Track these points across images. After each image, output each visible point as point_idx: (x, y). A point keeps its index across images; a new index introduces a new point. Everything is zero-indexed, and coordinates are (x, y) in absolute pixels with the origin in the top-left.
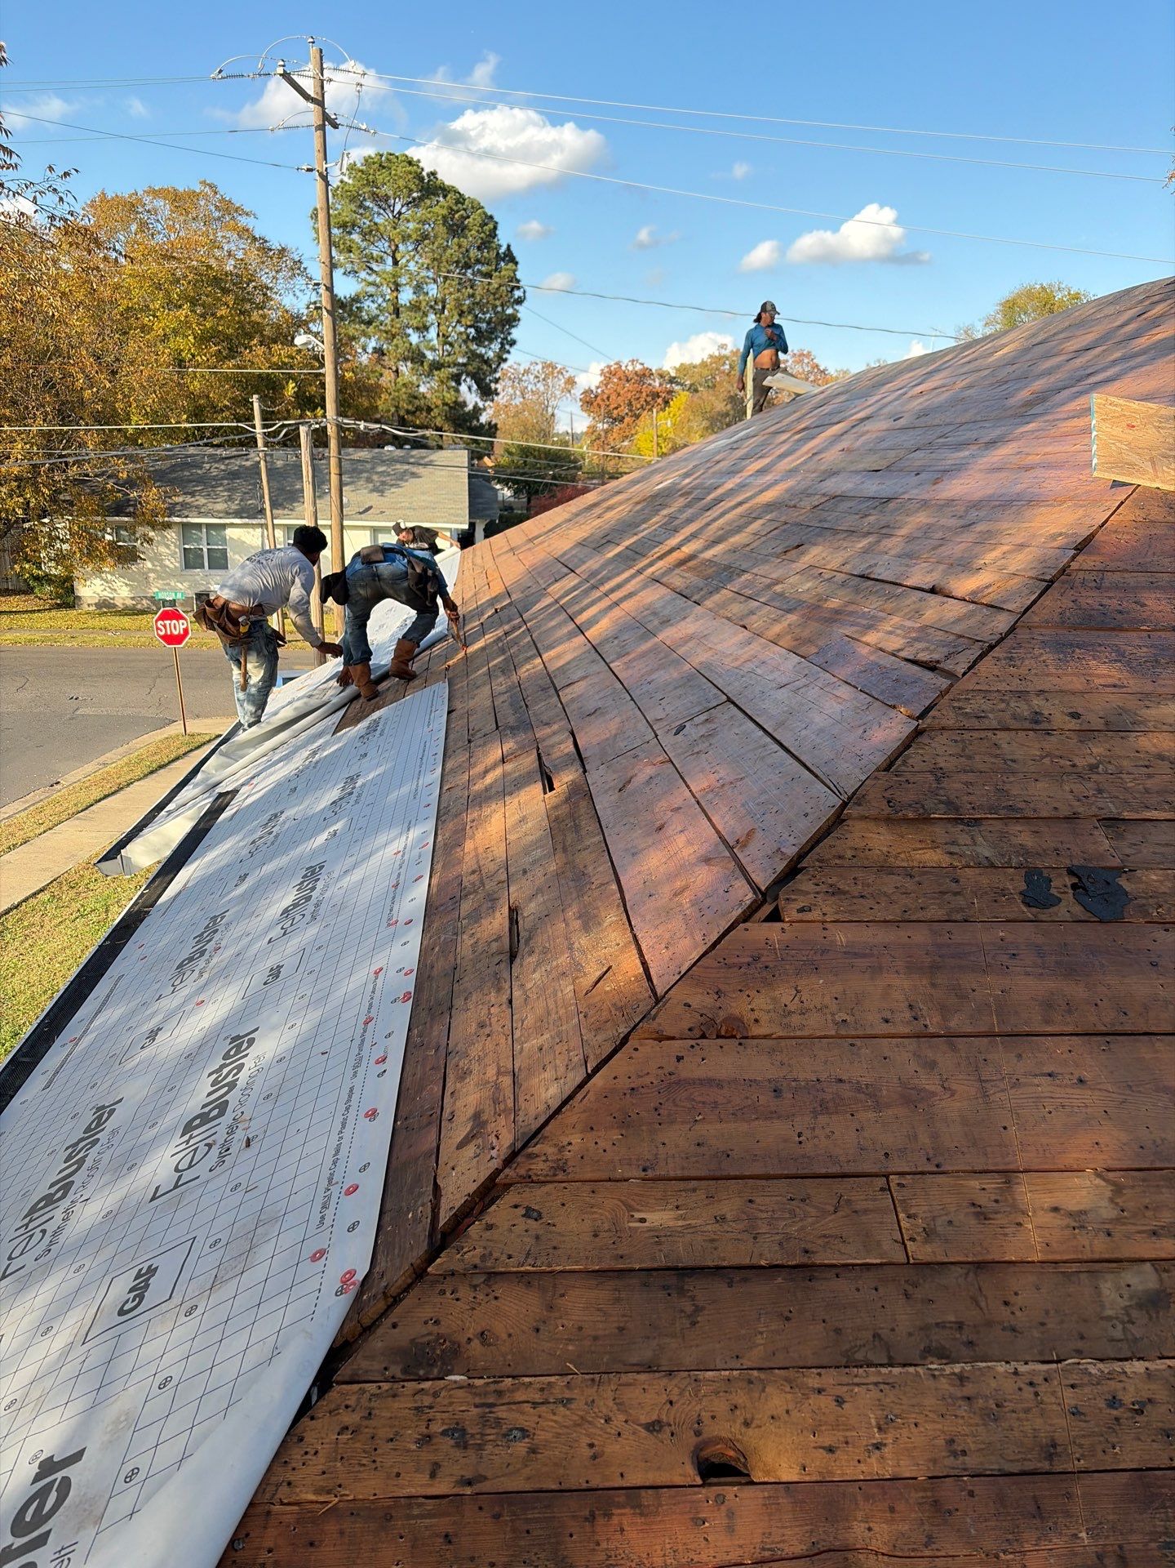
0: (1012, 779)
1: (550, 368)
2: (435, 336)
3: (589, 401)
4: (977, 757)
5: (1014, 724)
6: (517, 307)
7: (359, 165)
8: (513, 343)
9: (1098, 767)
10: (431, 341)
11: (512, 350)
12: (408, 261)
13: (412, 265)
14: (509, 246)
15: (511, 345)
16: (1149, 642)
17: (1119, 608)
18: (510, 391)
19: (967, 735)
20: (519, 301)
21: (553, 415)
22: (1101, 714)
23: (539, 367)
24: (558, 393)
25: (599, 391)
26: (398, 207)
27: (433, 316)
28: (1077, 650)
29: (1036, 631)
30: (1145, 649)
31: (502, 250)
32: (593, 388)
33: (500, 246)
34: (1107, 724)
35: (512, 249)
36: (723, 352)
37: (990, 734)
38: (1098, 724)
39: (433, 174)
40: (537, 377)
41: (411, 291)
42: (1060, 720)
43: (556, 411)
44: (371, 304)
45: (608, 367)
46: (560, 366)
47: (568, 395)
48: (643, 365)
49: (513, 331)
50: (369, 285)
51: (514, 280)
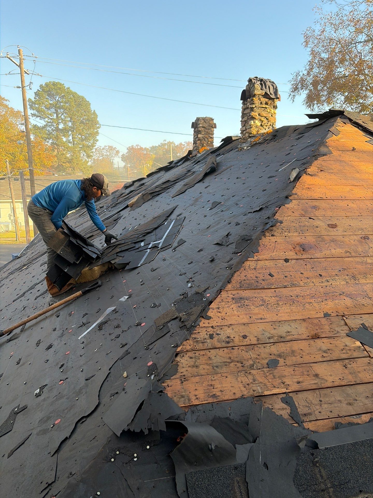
0: (215, 378)
1: (111, 148)
2: (71, 139)
3: (124, 158)
4: (201, 367)
5: (219, 345)
6: (98, 130)
7: (44, 85)
8: (97, 140)
9: (253, 366)
10: (70, 140)
11: (97, 143)
12: (61, 115)
13: (62, 116)
14: (94, 111)
15: (96, 141)
16: (275, 295)
17: (263, 278)
18: (98, 155)
19: (197, 353)
20: (99, 128)
21: (113, 162)
22: (256, 335)
23: (107, 147)
24: (114, 155)
25: (127, 154)
26: (57, 98)
27: (70, 132)
28: (246, 301)
29: (230, 292)
30: (273, 298)
31: (92, 112)
32: (125, 154)
33: (92, 111)
34: (258, 340)
35: (96, 111)
36: (165, 142)
37: (207, 352)
38: (254, 341)
39: (69, 88)
40: (106, 151)
41: (63, 125)
42: (237, 340)
43: (114, 161)
44: (50, 129)
45: (129, 147)
46: (114, 147)
47: (117, 156)
48: (140, 146)
49: (97, 137)
50: (48, 122)
51: (96, 121)
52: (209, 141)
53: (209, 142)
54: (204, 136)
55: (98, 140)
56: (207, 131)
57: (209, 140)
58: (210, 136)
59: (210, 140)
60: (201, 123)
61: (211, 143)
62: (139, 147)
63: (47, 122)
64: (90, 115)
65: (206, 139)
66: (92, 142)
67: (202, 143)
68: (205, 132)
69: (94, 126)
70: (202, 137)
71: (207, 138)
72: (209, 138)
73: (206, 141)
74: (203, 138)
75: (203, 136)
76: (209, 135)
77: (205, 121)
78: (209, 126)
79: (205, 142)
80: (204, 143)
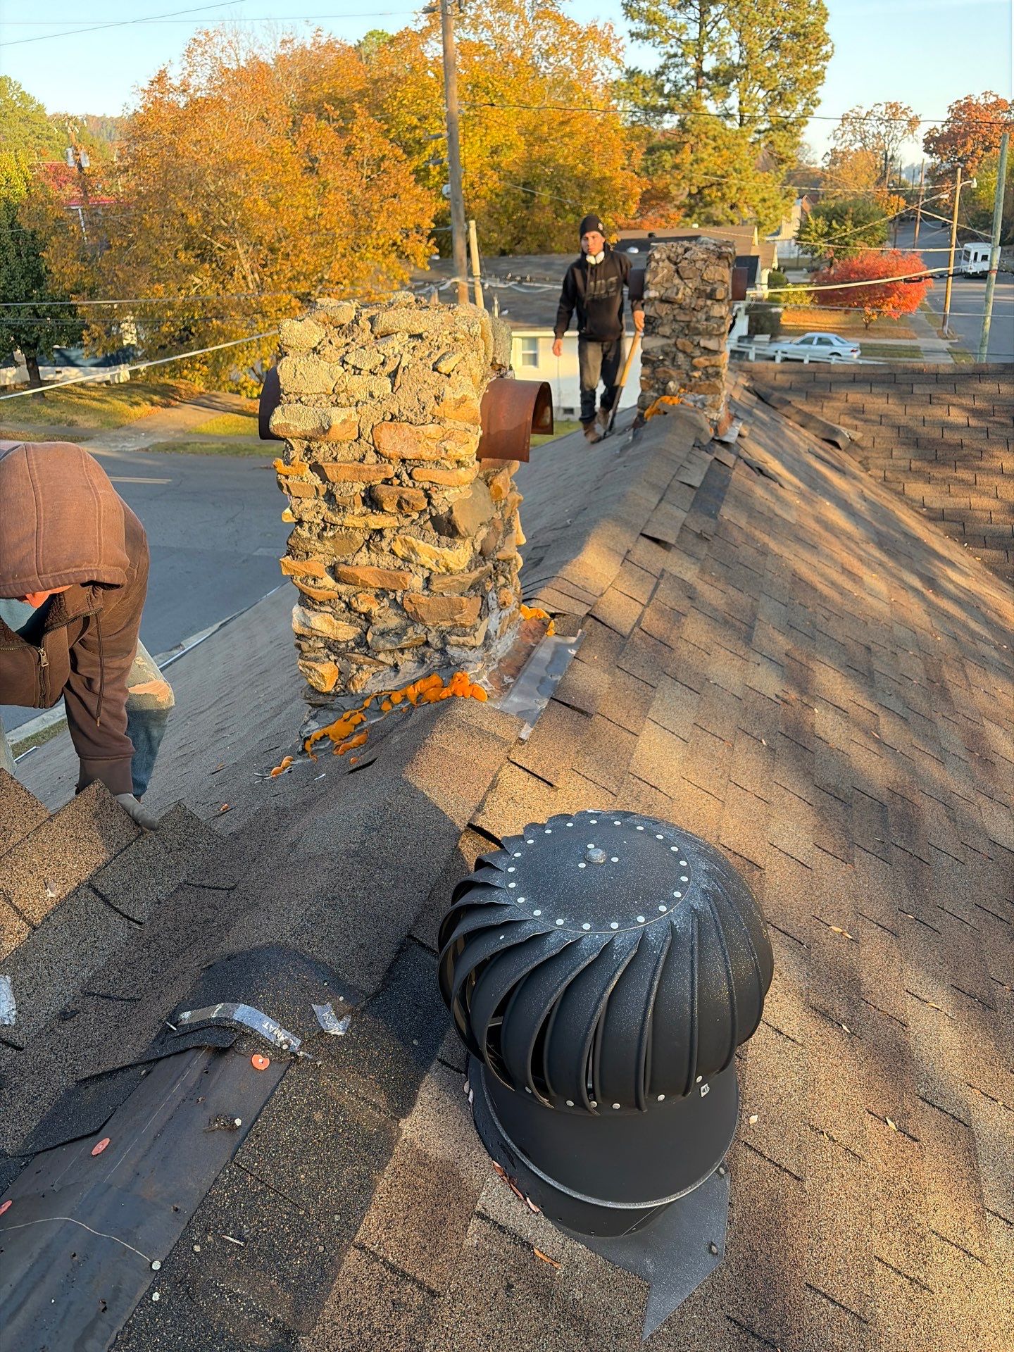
1: (894, 110)
2: (736, 104)
3: (932, 142)
6: (825, 63)
10: (733, 108)
15: (815, 106)
20: (828, 57)
21: (893, 157)
23: (883, 109)
24: (899, 134)
25: (946, 129)
32: (939, 126)
41: (714, 58)
43: (897, 154)
44: (677, 75)
45: (958, 102)
46: (904, 106)
47: (910, 136)
48: (997, 96)
49: (819, 88)
50: (670, 57)
51: (819, 35)
52: (695, 368)
53: (697, 374)
54: (671, 341)
55: (819, 101)
56: (687, 319)
57: (695, 360)
58: (703, 343)
59: (702, 361)
60: (657, 279)
61: (708, 376)
62: (993, 99)
63: (665, 57)
64: (802, 17)
65: (681, 356)
66: (800, 107)
67: (661, 376)
68: (676, 326)
69: (811, 53)
70: (662, 346)
71: (684, 352)
72: (697, 353)
73: (679, 367)
74: (666, 354)
75: (664, 341)
76: (697, 338)
77: (677, 271)
78: (699, 293)
79: (673, 373)
80: (671, 378)
